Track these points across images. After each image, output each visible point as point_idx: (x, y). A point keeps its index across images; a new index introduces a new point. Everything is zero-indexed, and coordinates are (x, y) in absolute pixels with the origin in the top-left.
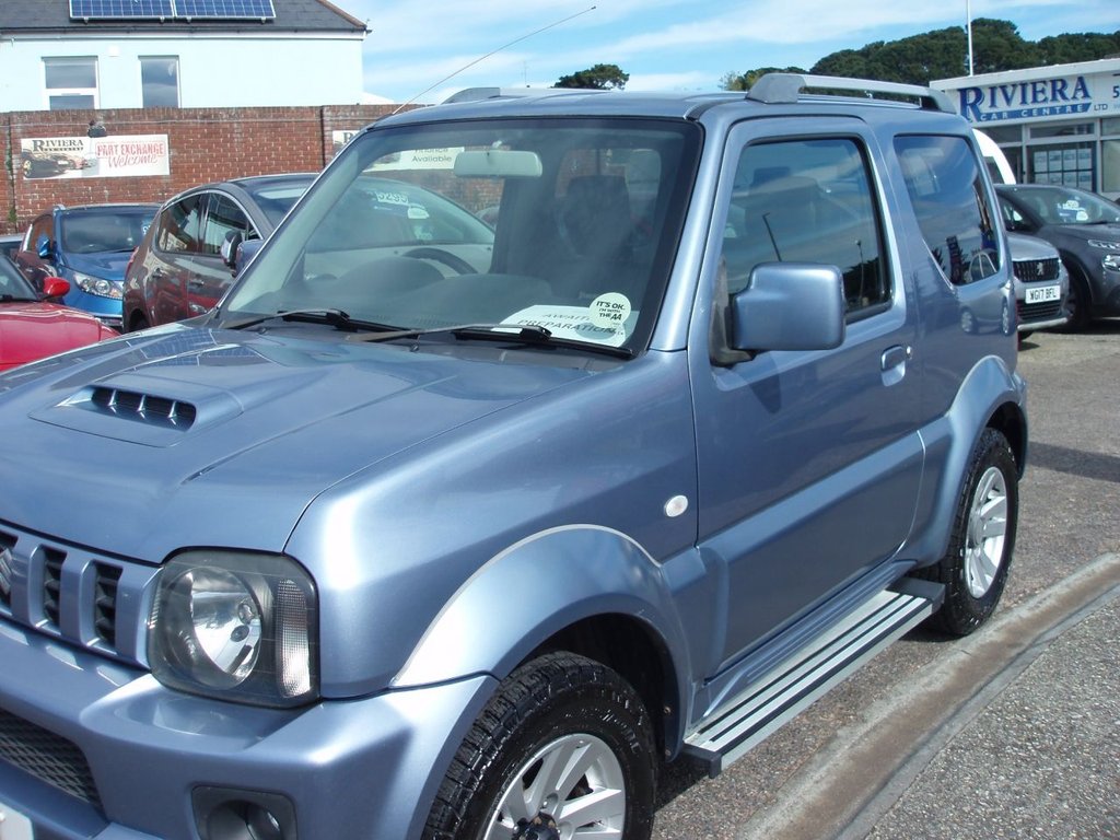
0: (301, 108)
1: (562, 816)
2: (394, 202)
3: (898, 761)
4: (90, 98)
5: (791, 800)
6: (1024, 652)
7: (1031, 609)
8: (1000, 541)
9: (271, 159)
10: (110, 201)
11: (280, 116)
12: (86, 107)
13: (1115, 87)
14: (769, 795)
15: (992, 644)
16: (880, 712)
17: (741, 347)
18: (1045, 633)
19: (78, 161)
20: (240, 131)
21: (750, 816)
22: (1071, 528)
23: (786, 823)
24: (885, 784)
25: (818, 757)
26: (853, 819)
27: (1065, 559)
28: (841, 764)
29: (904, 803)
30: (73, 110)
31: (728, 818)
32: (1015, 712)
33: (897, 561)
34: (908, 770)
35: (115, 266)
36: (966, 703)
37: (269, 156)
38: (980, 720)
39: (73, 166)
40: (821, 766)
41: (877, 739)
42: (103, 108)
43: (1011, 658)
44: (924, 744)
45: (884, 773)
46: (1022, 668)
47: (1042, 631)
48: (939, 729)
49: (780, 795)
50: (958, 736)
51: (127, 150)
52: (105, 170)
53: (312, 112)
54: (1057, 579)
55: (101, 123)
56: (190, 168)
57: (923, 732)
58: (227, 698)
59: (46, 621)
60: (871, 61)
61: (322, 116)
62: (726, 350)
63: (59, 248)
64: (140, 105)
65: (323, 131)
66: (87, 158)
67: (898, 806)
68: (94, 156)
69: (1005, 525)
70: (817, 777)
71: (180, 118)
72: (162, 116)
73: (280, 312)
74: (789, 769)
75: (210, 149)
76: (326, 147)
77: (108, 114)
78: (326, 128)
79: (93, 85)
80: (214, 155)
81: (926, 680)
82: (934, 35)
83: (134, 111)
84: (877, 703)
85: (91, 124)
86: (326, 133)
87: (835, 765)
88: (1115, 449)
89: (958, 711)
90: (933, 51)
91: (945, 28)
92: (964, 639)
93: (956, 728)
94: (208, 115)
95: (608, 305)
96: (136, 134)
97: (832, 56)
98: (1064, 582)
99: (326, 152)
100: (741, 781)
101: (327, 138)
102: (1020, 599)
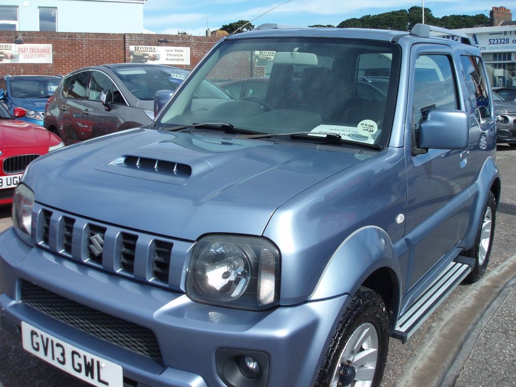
0: (115, 34)
1: (354, 361)
2: (179, 78)
3: (463, 337)
4: (14, 26)
5: (421, 355)
6: (502, 290)
7: (498, 271)
8: (488, 240)
9: (100, 58)
10: (24, 74)
11: (105, 38)
12: (12, 30)
13: (490, 40)
14: (411, 353)
15: (486, 286)
16: (448, 316)
17: (422, 147)
18: (508, 282)
19: (9, 55)
20: (86, 44)
21: (406, 363)
22: (505, 236)
23: (422, 365)
24: (460, 348)
25: (427, 336)
26: (453, 363)
27: (506, 249)
28: (438, 339)
29: (473, 356)
30: (7, 31)
31: (397, 363)
32: (508, 317)
33: (458, 248)
34: (469, 341)
35: (38, 104)
36: (484, 312)
37: (99, 56)
38: (493, 320)
39: (6, 57)
40: (430, 340)
41: (450, 328)
42: (20, 30)
43: (497, 293)
44: (472, 330)
45: (458, 343)
46: (504, 297)
47: (507, 281)
48: (476, 324)
49: (415, 352)
50: (486, 326)
51: (33, 51)
52: (22, 60)
53: (120, 36)
54: (506, 259)
55: (20, 37)
56: (62, 60)
57: (469, 325)
58: (229, 306)
59: (120, 269)
60: (364, 24)
61: (125, 38)
62: (416, 148)
63: (9, 95)
64: (38, 30)
65: (125, 45)
66: (13, 54)
67: (470, 357)
68: (17, 53)
69: (490, 233)
70: (429, 345)
71: (58, 37)
72: (49, 36)
73: (194, 124)
74: (416, 341)
75: (72, 51)
76: (126, 53)
77: (24, 33)
78: (126, 44)
79: (16, 19)
80: (74, 54)
81: (463, 302)
82: (393, 13)
83: (36, 33)
84: (445, 312)
85: (16, 38)
86: (127, 46)
87: (435, 339)
88: (513, 201)
89: (482, 316)
90: (393, 20)
91: (399, 10)
92: (474, 284)
93: (484, 323)
94: (71, 36)
95: (366, 125)
96: (37, 43)
97: (347, 20)
98: (509, 259)
99: (126, 55)
100: (396, 346)
101: (127, 49)
102: (493, 267)
